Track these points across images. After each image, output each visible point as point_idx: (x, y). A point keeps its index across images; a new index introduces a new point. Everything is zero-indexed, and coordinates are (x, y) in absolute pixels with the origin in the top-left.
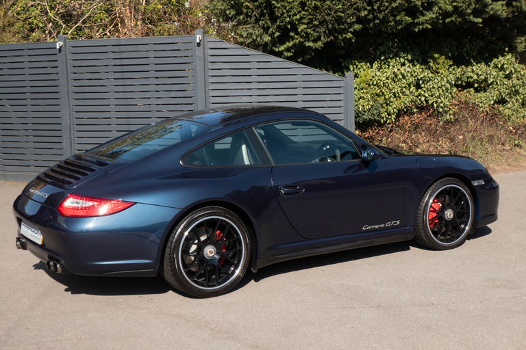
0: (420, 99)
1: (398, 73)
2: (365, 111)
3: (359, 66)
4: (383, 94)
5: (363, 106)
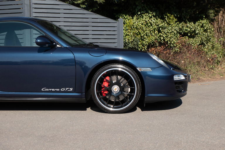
0: (160, 39)
1: (148, 22)
2: (129, 43)
3: (126, 18)
4: (140, 33)
5: (128, 40)
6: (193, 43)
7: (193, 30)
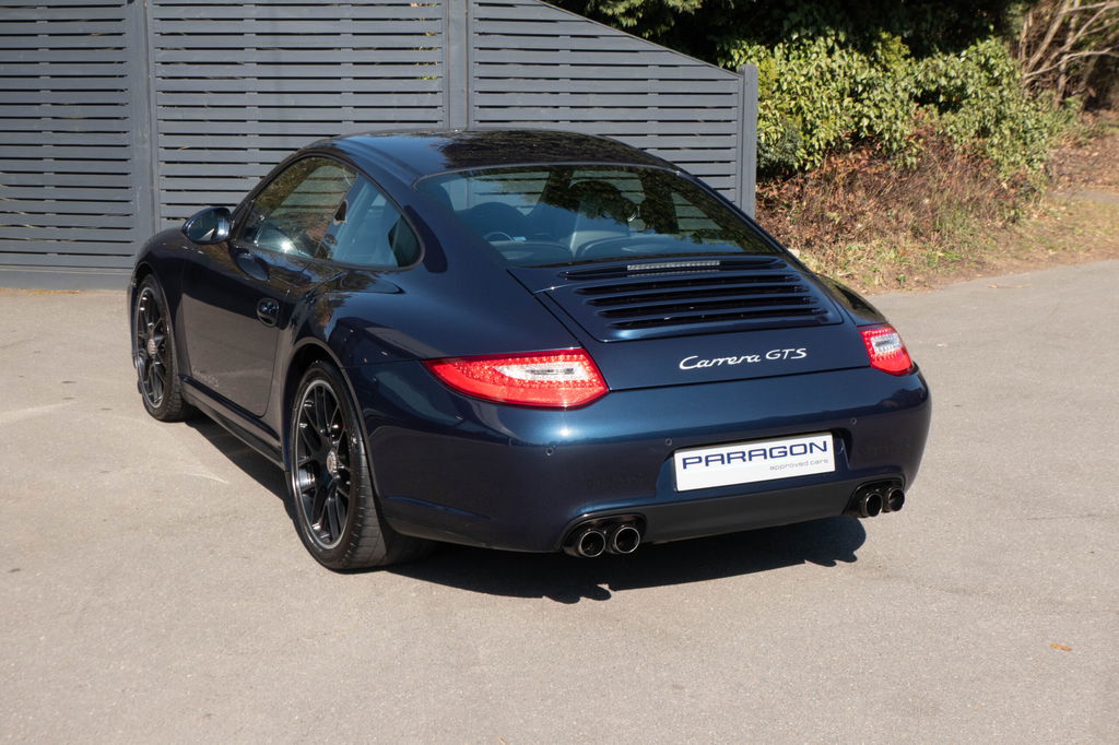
2: (769, 145)
3: (750, 53)
4: (800, 109)
5: (766, 134)
6: (957, 133)
7: (959, 83)
